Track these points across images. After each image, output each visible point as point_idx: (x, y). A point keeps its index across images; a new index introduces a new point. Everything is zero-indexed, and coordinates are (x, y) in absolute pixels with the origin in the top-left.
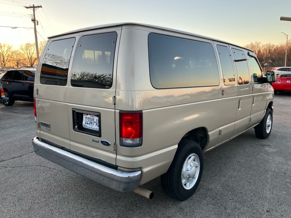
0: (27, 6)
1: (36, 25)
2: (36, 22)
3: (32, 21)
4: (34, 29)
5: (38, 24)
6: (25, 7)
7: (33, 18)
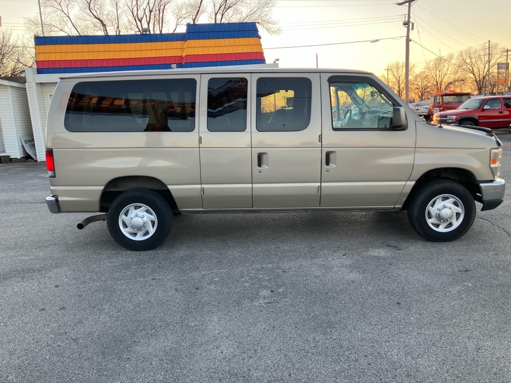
0: (401, 2)
1: (410, 31)
2: (411, 24)
3: (405, 24)
4: (406, 37)
5: (413, 29)
6: (397, 4)
7: (407, 19)
